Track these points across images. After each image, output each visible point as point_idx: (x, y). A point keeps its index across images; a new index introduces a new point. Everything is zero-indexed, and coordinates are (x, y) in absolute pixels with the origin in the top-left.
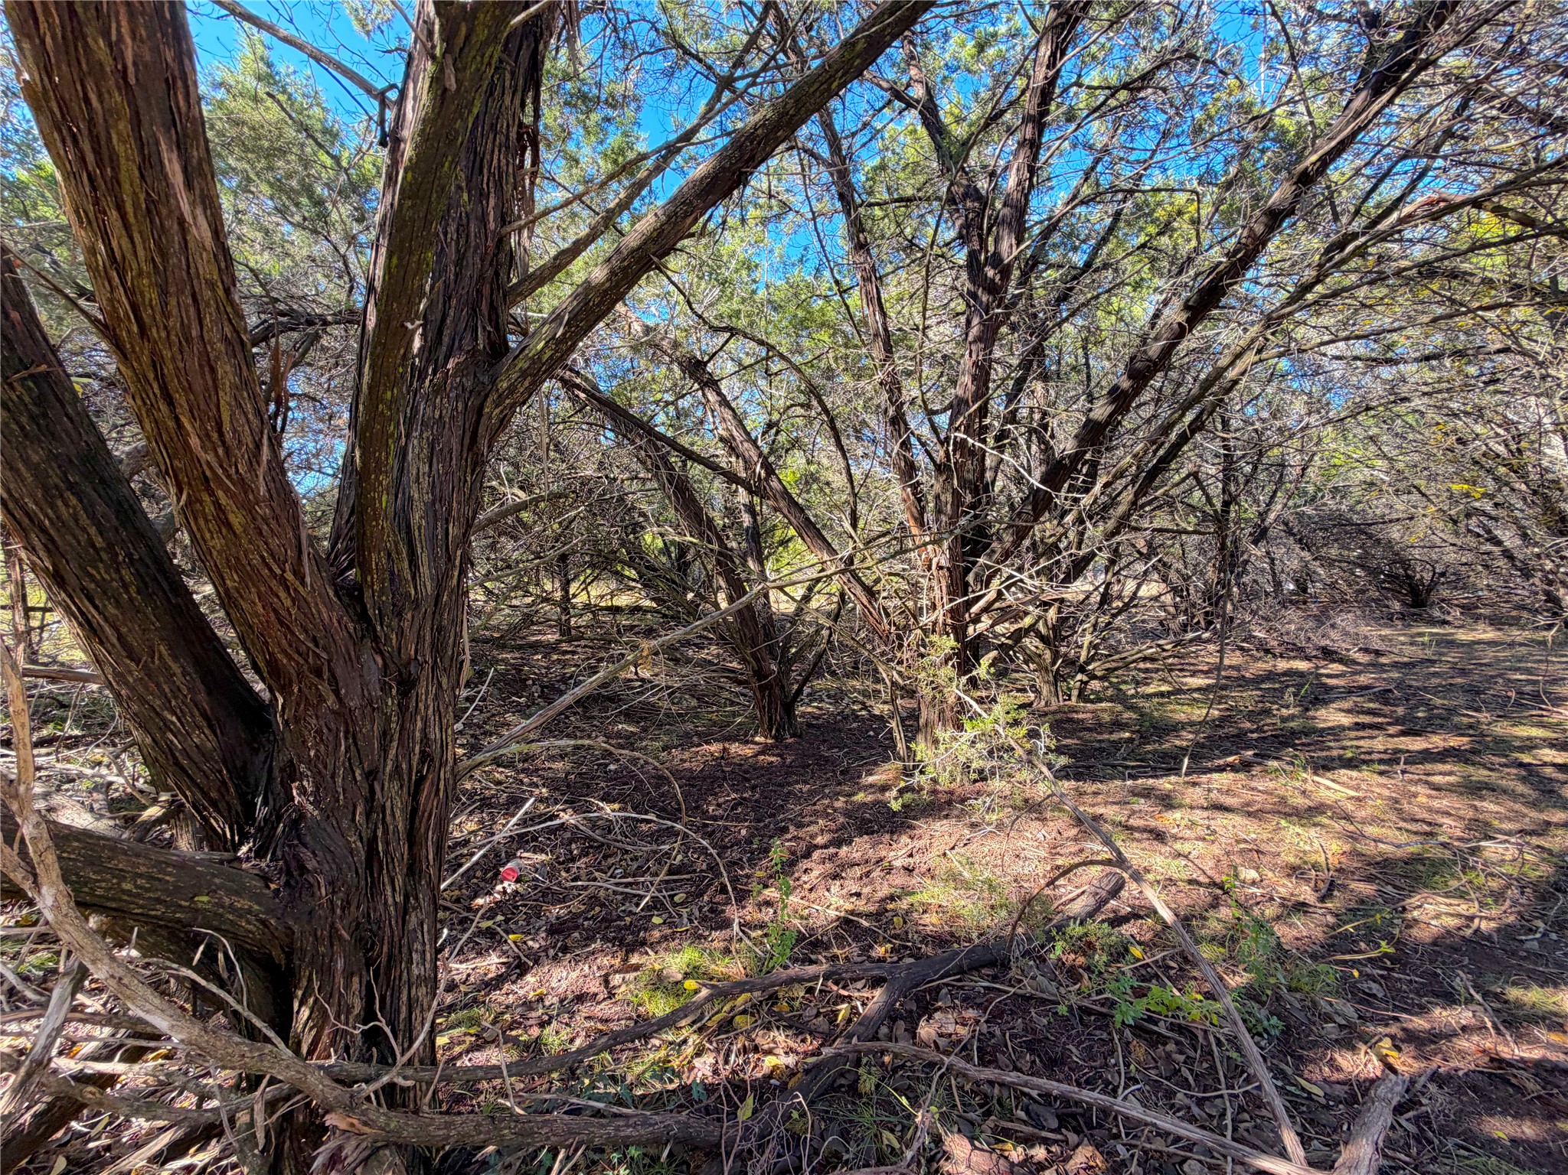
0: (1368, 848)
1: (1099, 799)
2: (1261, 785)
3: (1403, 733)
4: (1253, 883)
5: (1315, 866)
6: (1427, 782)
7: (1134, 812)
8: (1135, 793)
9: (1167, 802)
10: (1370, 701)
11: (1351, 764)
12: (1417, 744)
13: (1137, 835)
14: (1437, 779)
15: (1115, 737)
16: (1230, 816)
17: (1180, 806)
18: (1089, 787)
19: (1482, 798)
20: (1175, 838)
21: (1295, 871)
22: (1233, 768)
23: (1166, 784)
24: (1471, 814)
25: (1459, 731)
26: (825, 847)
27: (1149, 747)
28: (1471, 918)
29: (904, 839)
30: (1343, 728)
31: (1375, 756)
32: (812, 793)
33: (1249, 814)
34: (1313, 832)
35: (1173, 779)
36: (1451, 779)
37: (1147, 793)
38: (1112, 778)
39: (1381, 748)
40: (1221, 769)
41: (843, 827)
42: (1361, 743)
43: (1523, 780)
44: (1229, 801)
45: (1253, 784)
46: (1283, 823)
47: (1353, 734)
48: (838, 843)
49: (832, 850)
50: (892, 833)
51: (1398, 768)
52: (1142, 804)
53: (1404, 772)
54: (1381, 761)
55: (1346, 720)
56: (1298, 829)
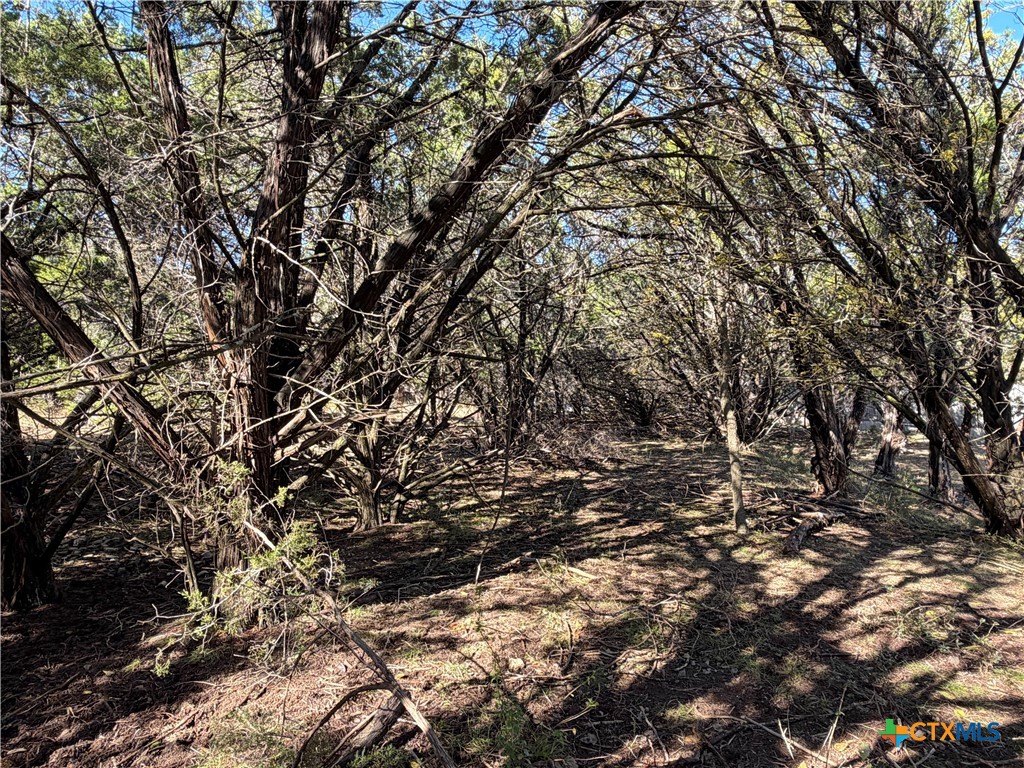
0: (598, 621)
1: (404, 617)
2: (533, 581)
3: (628, 524)
4: (519, 671)
5: (563, 645)
6: (638, 561)
7: (432, 624)
8: (437, 606)
9: (461, 609)
10: (612, 500)
11: (594, 553)
12: (634, 532)
13: (433, 647)
14: (644, 557)
15: (426, 553)
16: (508, 613)
17: (472, 611)
18: (396, 607)
19: (666, 568)
20: (465, 642)
21: (549, 652)
22: (516, 569)
23: (461, 593)
24: (658, 581)
25: (658, 518)
26: (72, 741)
27: (453, 559)
28: (651, 662)
29: (187, 706)
30: (592, 524)
31: (610, 544)
32: (63, 674)
33: (523, 609)
34: (564, 615)
35: (468, 586)
36: (651, 555)
37: (444, 604)
38: (419, 594)
39: (614, 537)
40: (505, 572)
41: (103, 709)
42: (603, 535)
43: (688, 550)
44: (510, 599)
45: (529, 581)
46: (545, 611)
47: (598, 528)
48: (90, 733)
49: (81, 744)
50: (171, 702)
51: (622, 552)
52: (441, 616)
53: (625, 555)
54: (613, 548)
55: (594, 517)
56: (554, 615)
